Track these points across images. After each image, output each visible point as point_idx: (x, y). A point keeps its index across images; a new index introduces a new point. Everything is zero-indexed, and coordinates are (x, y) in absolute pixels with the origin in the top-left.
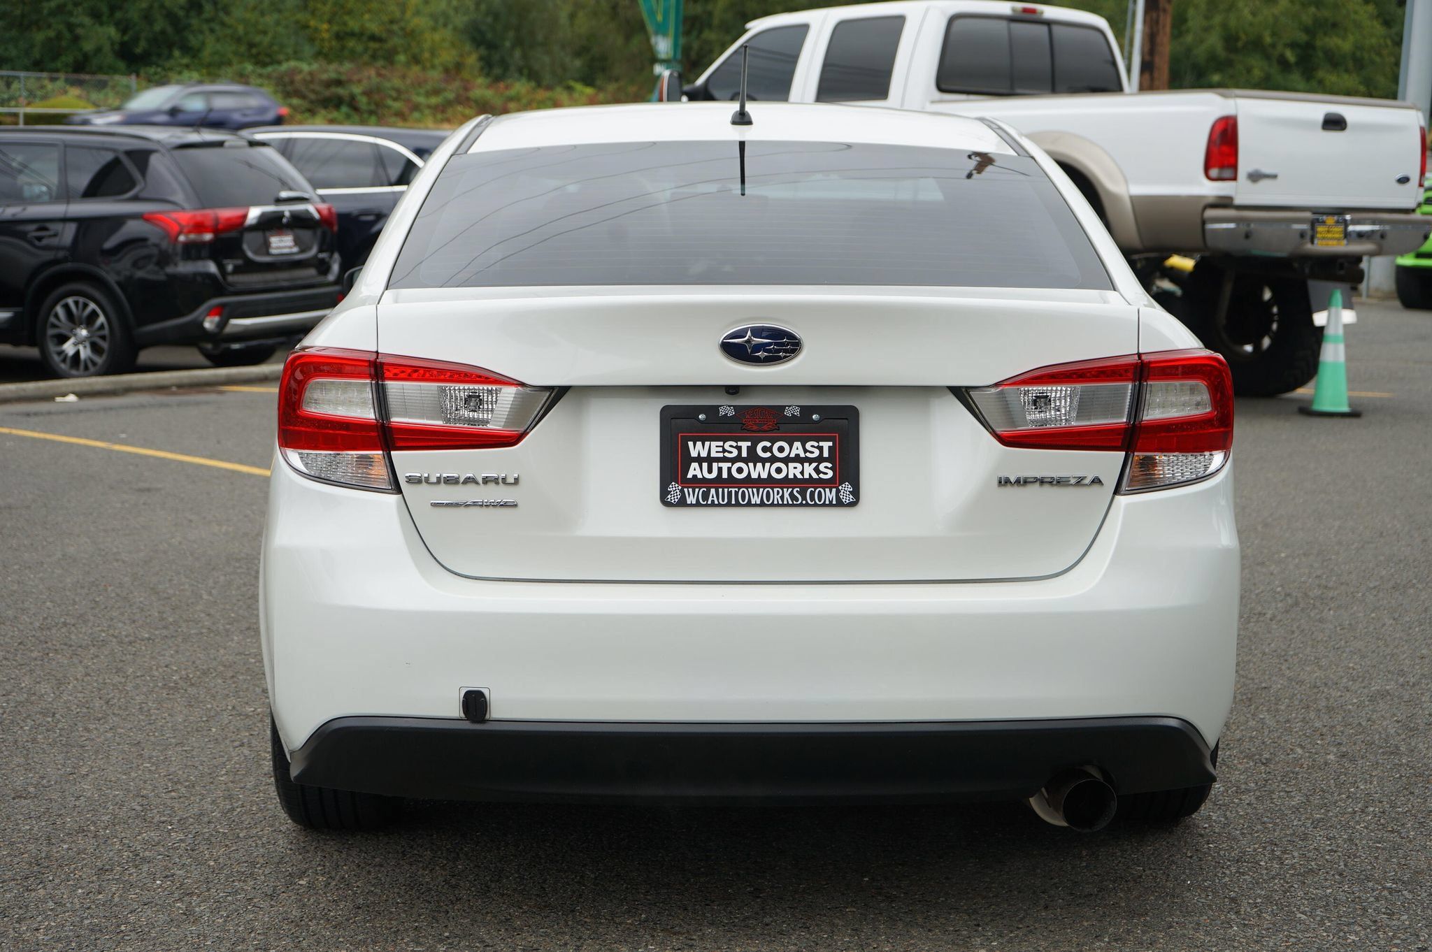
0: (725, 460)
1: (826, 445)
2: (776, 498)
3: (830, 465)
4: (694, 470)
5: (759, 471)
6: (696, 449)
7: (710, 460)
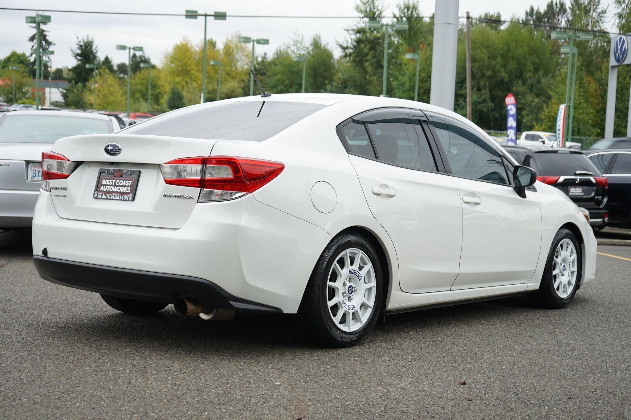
0: (109, 185)
1: (131, 182)
2: (116, 198)
3: (130, 188)
4: (102, 188)
5: (115, 189)
6: (104, 182)
7: (106, 185)
